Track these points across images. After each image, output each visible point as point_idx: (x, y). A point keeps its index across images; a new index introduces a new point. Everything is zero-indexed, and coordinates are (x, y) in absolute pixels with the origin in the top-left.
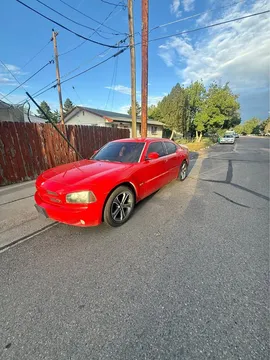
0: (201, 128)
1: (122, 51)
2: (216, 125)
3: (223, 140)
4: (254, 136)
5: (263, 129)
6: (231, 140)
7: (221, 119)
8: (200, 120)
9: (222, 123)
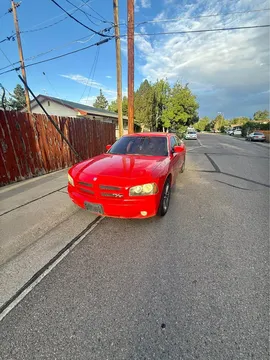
0: (167, 124)
1: (107, 41)
2: (181, 122)
3: (188, 136)
4: (206, 133)
5: (213, 127)
6: (194, 136)
7: (185, 117)
8: (167, 116)
9: (186, 121)
